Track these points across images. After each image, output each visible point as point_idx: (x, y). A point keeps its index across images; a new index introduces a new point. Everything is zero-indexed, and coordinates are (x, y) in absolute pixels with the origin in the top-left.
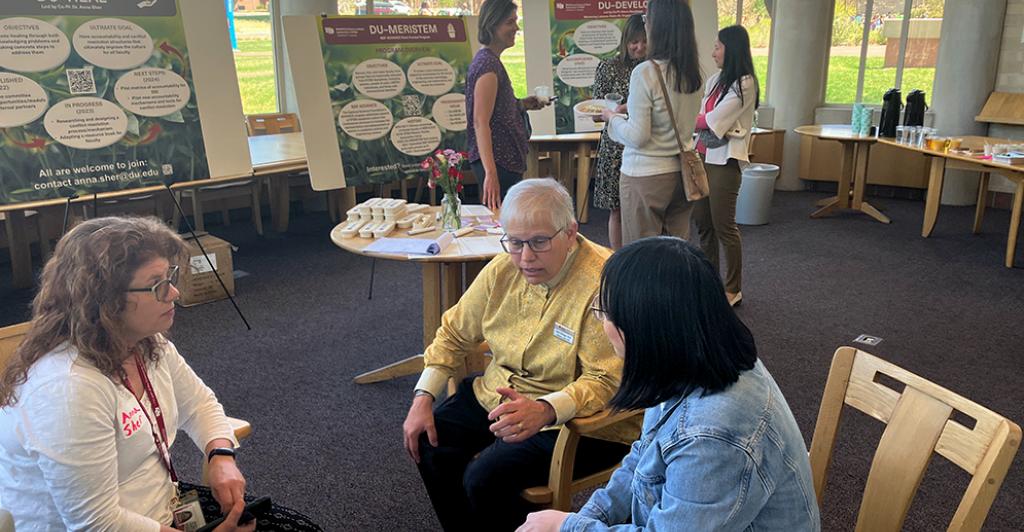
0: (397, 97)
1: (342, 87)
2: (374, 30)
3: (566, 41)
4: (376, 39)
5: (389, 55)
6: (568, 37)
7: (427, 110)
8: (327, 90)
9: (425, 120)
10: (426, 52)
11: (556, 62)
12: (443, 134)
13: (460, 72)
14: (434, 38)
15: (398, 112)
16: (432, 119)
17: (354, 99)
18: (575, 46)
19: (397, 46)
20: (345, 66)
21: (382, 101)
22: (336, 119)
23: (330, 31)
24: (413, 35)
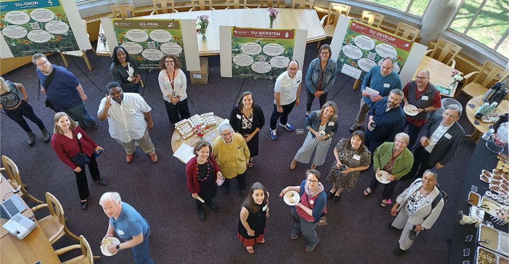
0: (257, 55)
1: (237, 50)
2: (253, 33)
3: (351, 39)
4: (254, 36)
5: (257, 41)
6: (352, 37)
7: (268, 60)
8: (231, 50)
9: (267, 63)
10: (273, 42)
11: (344, 45)
12: (272, 68)
13: (286, 49)
14: (277, 37)
15: (256, 59)
16: (269, 63)
17: (240, 54)
18: (354, 42)
19: (261, 39)
20: (239, 43)
21: (251, 55)
22: (232, 59)
23: (236, 32)
24: (269, 35)
